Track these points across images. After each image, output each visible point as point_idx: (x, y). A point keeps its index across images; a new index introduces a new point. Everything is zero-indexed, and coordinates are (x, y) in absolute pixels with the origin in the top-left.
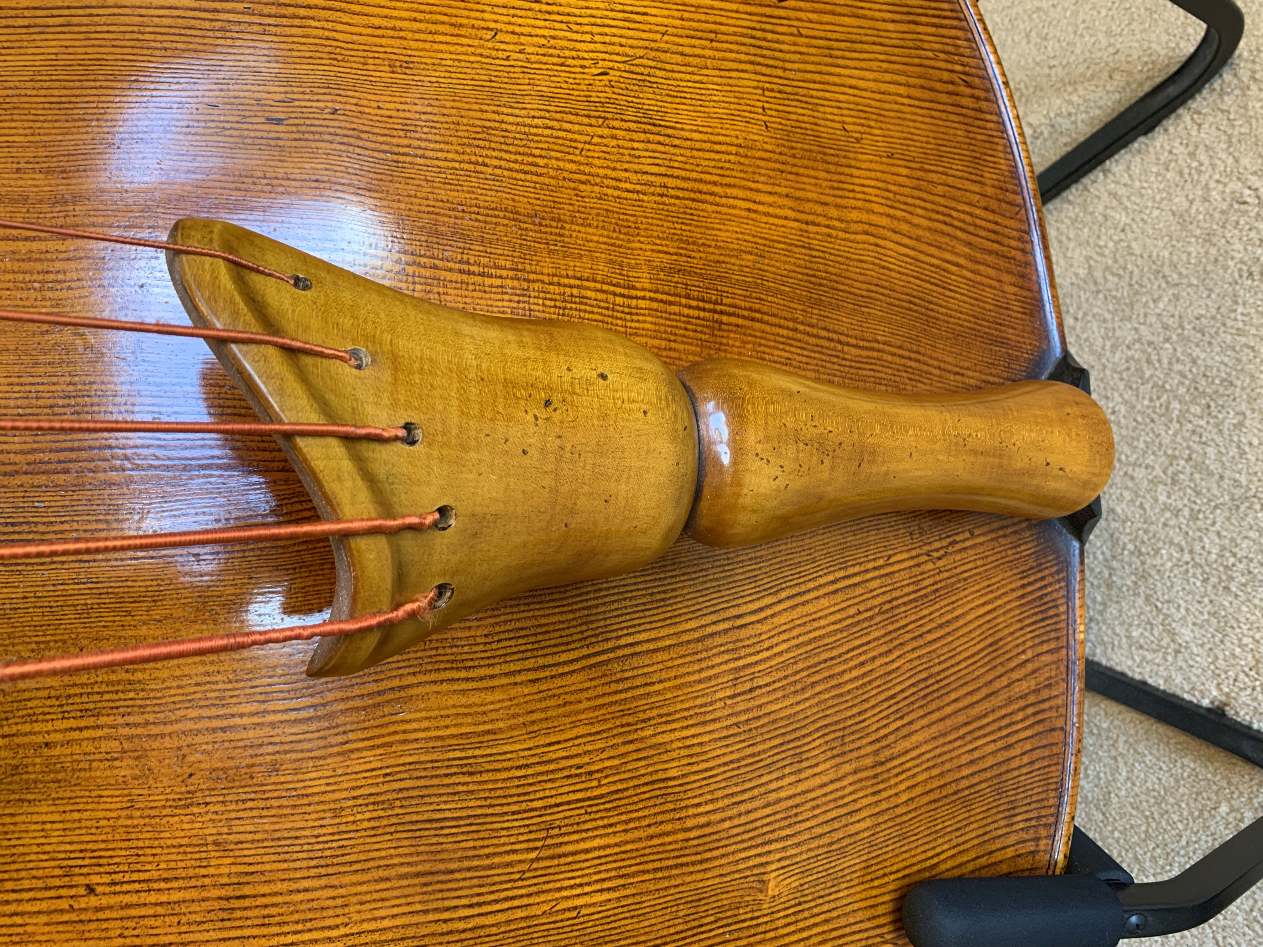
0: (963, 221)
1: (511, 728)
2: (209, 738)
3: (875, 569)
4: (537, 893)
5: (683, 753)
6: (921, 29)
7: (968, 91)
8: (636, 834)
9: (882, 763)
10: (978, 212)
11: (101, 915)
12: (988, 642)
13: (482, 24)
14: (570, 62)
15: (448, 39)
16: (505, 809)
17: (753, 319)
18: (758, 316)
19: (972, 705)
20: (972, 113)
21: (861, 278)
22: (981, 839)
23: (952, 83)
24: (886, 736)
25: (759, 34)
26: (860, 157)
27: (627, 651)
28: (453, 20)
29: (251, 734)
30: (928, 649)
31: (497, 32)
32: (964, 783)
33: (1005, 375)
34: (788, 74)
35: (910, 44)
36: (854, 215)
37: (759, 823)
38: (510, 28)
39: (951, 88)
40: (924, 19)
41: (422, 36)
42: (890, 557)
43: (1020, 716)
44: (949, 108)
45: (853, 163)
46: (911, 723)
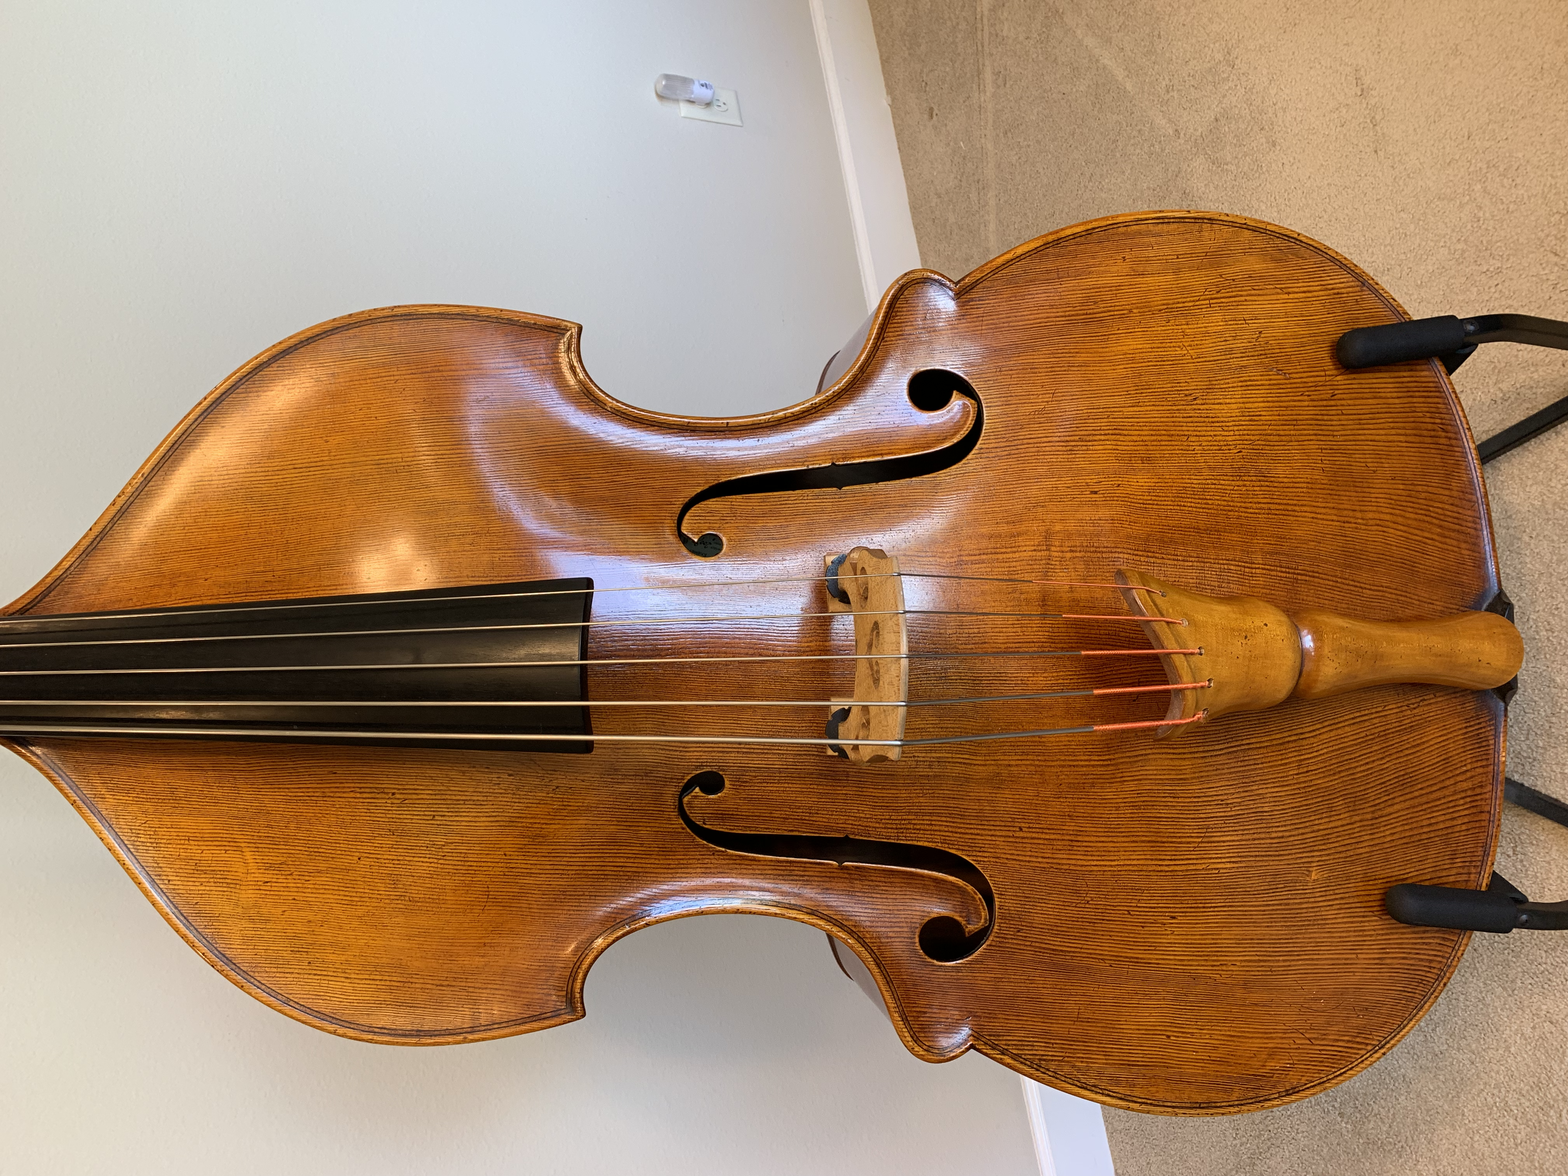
0: (1437, 513)
1: (1193, 778)
2: (1068, 769)
3: (1377, 712)
4: (1201, 859)
5: (1271, 799)
6: (1415, 400)
7: (1444, 434)
8: (1247, 837)
9: (1376, 818)
10: (1447, 507)
11: (1024, 841)
12: (1442, 758)
13: (1182, 433)
14: (1223, 448)
15: (1167, 443)
16: (1188, 816)
17: (1314, 577)
18: (1317, 575)
19: (1431, 792)
20: (1446, 447)
21: (1374, 551)
22: (1433, 869)
23: (1434, 430)
24: (1379, 804)
25: (1320, 417)
26: (1375, 481)
27: (1246, 747)
28: (1169, 433)
29: (1084, 769)
30: (1405, 759)
31: (1189, 436)
32: (1424, 836)
33: (1460, 603)
34: (1335, 438)
35: (1408, 410)
36: (1370, 515)
37: (1308, 841)
38: (1195, 433)
39: (1433, 433)
40: (1417, 394)
41: (1155, 443)
42: (1385, 706)
43: (1462, 802)
44: (1432, 446)
45: (1371, 485)
46: (1394, 798)
